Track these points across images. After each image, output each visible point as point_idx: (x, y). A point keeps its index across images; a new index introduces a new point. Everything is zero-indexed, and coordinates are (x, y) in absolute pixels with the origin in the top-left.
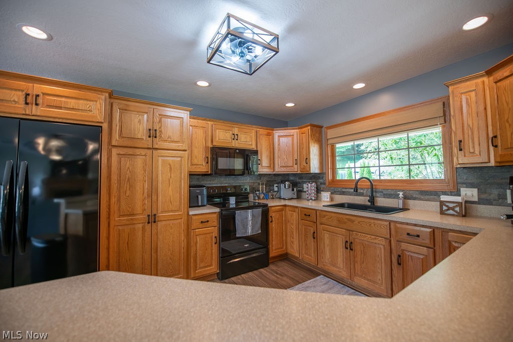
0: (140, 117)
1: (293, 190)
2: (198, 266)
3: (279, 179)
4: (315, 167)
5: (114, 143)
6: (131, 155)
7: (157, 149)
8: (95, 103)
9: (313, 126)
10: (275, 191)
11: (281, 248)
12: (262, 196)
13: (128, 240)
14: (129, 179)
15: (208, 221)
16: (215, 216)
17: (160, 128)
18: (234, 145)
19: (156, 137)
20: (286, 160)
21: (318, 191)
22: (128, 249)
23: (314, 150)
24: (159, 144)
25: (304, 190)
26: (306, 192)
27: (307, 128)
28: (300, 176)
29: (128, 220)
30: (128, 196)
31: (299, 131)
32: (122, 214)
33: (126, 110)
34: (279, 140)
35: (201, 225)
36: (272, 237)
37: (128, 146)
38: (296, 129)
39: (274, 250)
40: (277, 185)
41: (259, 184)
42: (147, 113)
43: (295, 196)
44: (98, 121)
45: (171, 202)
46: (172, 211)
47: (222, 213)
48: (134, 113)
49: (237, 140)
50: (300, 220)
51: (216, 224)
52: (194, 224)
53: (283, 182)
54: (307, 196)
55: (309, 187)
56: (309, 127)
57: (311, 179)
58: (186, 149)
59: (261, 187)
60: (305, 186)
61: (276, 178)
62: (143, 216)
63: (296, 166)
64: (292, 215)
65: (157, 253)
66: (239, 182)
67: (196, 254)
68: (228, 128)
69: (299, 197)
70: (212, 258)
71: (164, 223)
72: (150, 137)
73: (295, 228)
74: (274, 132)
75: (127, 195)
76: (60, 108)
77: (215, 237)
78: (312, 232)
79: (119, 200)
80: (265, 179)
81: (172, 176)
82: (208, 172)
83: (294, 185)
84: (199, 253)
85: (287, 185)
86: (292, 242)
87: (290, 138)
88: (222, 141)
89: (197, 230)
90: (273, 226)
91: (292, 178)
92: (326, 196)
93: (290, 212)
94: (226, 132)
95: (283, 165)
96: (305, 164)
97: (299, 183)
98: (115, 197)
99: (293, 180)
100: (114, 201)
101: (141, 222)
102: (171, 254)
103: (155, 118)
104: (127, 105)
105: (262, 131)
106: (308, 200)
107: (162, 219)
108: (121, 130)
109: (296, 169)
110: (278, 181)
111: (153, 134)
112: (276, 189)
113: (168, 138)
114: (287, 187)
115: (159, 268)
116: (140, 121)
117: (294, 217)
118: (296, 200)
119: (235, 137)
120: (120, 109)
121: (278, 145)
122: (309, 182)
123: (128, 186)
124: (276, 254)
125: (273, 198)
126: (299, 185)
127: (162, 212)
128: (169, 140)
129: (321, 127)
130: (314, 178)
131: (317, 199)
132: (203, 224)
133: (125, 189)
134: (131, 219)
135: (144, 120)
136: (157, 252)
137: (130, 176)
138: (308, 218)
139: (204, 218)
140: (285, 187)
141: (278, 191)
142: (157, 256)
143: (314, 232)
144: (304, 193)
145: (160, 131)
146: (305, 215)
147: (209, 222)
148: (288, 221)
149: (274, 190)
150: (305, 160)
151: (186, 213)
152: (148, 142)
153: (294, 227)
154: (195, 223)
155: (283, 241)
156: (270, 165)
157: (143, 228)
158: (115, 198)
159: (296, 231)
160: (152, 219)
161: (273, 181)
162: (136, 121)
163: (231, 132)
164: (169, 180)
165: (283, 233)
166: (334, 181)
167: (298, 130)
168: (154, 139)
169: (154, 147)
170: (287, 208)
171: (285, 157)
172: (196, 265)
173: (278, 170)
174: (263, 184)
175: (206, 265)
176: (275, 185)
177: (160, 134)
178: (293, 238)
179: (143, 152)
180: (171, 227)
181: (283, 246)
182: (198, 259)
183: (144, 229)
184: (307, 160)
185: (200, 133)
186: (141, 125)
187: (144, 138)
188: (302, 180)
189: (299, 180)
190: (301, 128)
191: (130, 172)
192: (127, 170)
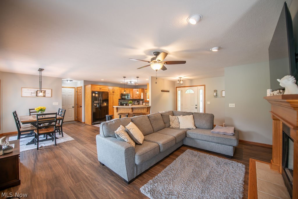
4: (142, 98)
9: (142, 89)
21: (143, 103)
23: (142, 94)
34: (134, 91)
53: (135, 101)
55: (141, 102)
69: (139, 104)
74: (133, 89)
92: (144, 104)
95: (135, 97)
99: (137, 101)
103: (114, 89)
105: (131, 89)
109: (138, 98)
129: (144, 89)
130: (142, 100)
131: (143, 104)
156: (133, 97)
166: (146, 101)
184: (141, 96)
185: (119, 91)
189: (139, 101)
190: (139, 89)
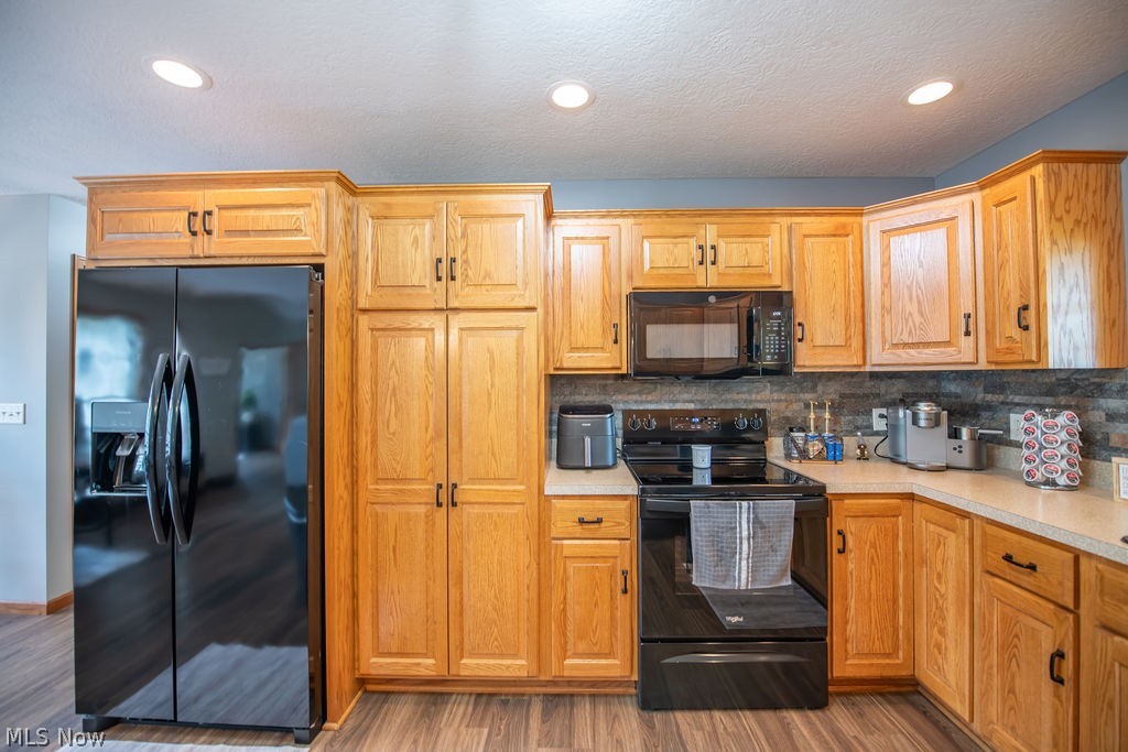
0: (417, 231)
1: (954, 434)
2: (570, 646)
3: (896, 390)
4: (1072, 344)
5: (363, 303)
6: (399, 329)
7: (456, 310)
8: (307, 209)
9: (1057, 158)
10: (877, 433)
11: (888, 656)
12: (814, 448)
13: (396, 541)
14: (394, 390)
15: (599, 521)
16: (624, 505)
17: (465, 251)
18: (703, 284)
19: (453, 278)
20: (918, 319)
22: (395, 563)
24: (462, 295)
25: (1013, 437)
26: (1018, 445)
27: (1026, 176)
28: (995, 380)
29: (394, 492)
30: (394, 434)
31: (984, 198)
32: (380, 475)
33: (386, 218)
34: (886, 248)
35: (578, 529)
36: (846, 609)
37: (391, 307)
38: (969, 191)
39: (852, 655)
40: (884, 411)
41: (807, 406)
42: (431, 217)
43: (965, 459)
44: (312, 251)
45: (493, 454)
46: (497, 480)
47: (643, 503)
48: (404, 221)
49: (714, 263)
50: (978, 571)
51: (624, 531)
52: (559, 524)
53: (908, 401)
54: (1026, 467)
55: (1039, 430)
56: (1038, 170)
57: (1050, 392)
58: (531, 305)
59: (812, 416)
60: (1017, 421)
61: (882, 387)
62: (427, 487)
63: (966, 344)
64: (940, 543)
65: (461, 588)
66: (736, 397)
67: (564, 610)
68: (680, 230)
69: (984, 465)
70: (613, 634)
71: (477, 509)
72: (439, 279)
73: (951, 596)
74: (865, 219)
75: (392, 430)
76: (246, 233)
77: (624, 573)
78: (1047, 648)
79: (374, 442)
80: (831, 392)
81: (496, 380)
82: (619, 368)
83: (958, 414)
84: (575, 612)
85: (922, 416)
86: (938, 646)
87: (940, 234)
88: (661, 271)
89: (565, 542)
90: (851, 566)
91: (952, 388)
93: (932, 527)
94: (676, 244)
95: (906, 339)
96: (1016, 333)
97: (989, 407)
98: (366, 433)
99: (957, 396)
100: (364, 445)
101: (423, 500)
102: (496, 597)
103: (450, 225)
104: (389, 206)
105: (813, 224)
106: (1029, 484)
107: (473, 500)
108: (377, 269)
109: (969, 354)
110: (888, 398)
111: (445, 270)
112: (879, 425)
113: (485, 278)
114: (923, 423)
115: (466, 629)
116: (416, 241)
117: (951, 552)
118: (966, 476)
119: (707, 256)
120: (373, 218)
121: (883, 265)
122: (1040, 408)
123: (393, 406)
124: (864, 673)
125: (862, 458)
126: (985, 415)
127: (473, 480)
128: (488, 281)
130: (1069, 389)
131: (1087, 484)
132: (586, 526)
133: (387, 414)
134: (400, 491)
135: (424, 236)
136: (461, 583)
137: (396, 383)
138: (1026, 578)
139: (588, 510)
140: (915, 421)
141: (885, 434)
142: (461, 593)
143: (1060, 655)
144: (1013, 451)
145: (466, 262)
146: (1008, 558)
147: (603, 525)
148: (923, 561)
149: (871, 426)
150: (1014, 313)
151: (535, 491)
152: (435, 294)
153: (949, 590)
154: (562, 522)
155: (896, 630)
156: (848, 339)
157: (427, 517)
158: (366, 435)
159: (960, 613)
160: (447, 497)
161: (866, 396)
162: (408, 240)
163: (693, 243)
164: (489, 394)
165: (895, 601)
167: (977, 197)
168: (451, 283)
169: (451, 305)
170: (918, 507)
171: (914, 308)
172: (566, 643)
173: (881, 357)
174: (821, 406)
175: (596, 650)
176: (876, 412)
177: (466, 270)
178: (942, 632)
179: (425, 321)
180: (496, 524)
181: (896, 648)
182: (570, 627)
183: (429, 518)
184: (1029, 315)
185: (593, 256)
186: (419, 250)
187: (427, 282)
188: (1002, 398)
189: (989, 397)
190: (995, 181)
191: (397, 372)
192: (391, 368)
